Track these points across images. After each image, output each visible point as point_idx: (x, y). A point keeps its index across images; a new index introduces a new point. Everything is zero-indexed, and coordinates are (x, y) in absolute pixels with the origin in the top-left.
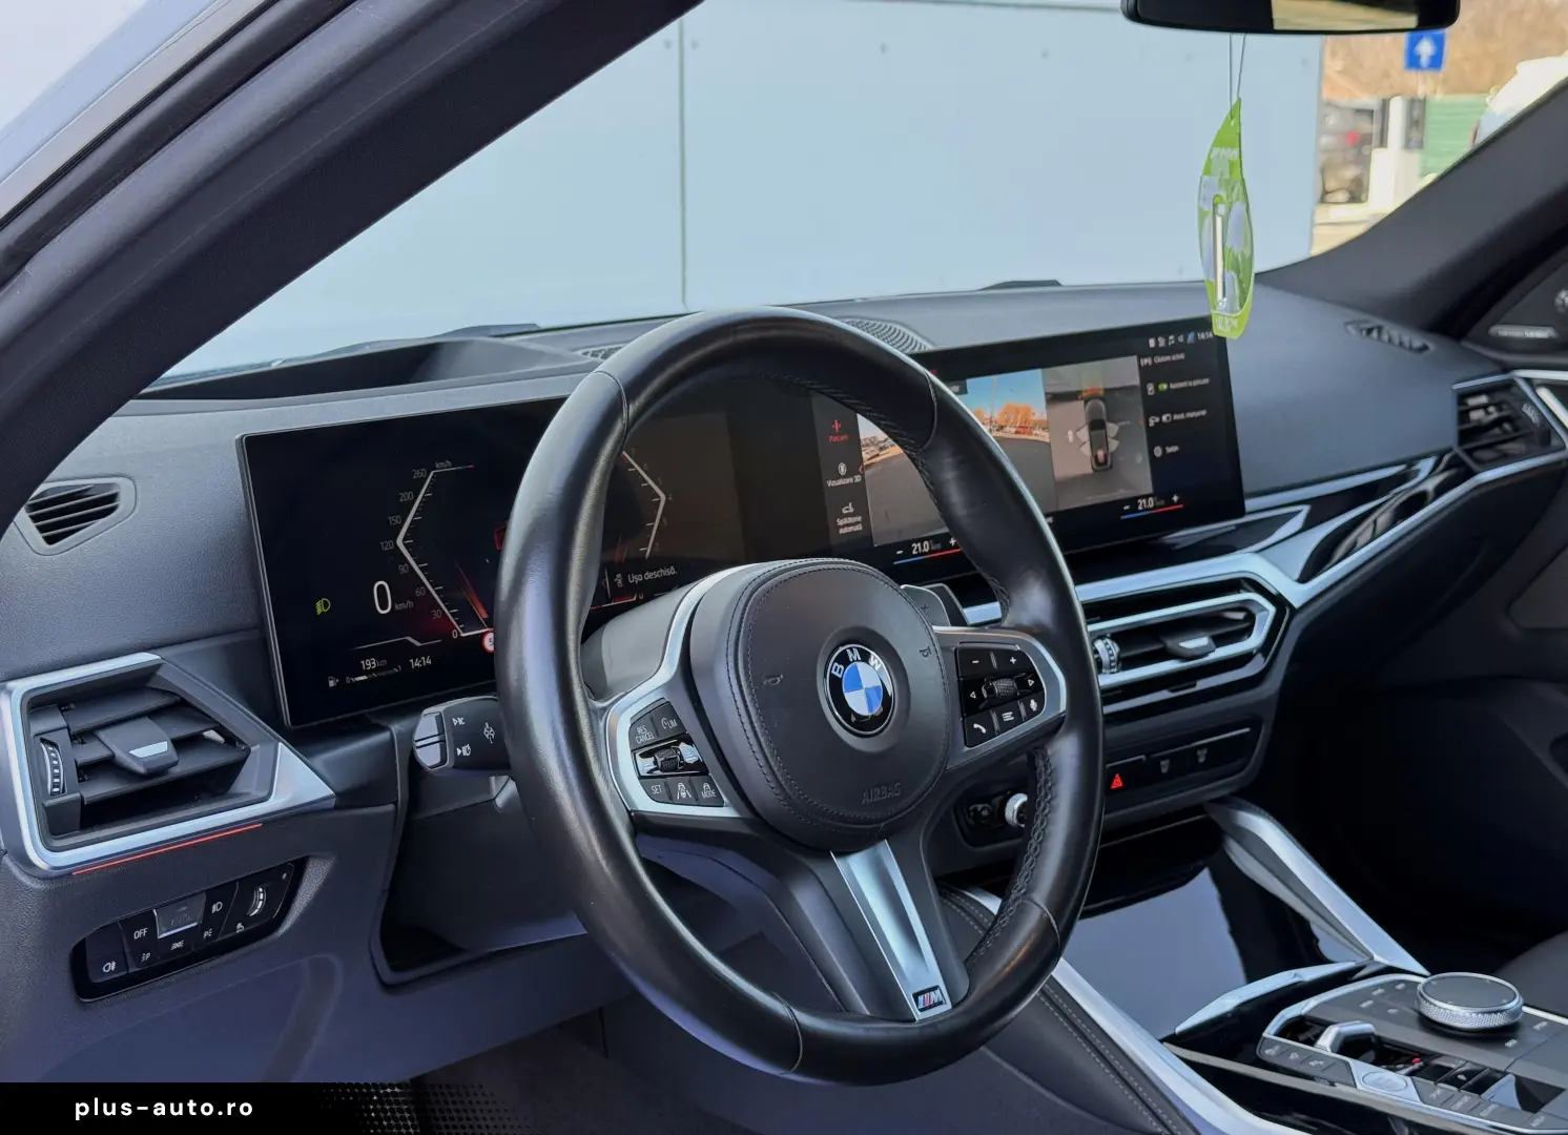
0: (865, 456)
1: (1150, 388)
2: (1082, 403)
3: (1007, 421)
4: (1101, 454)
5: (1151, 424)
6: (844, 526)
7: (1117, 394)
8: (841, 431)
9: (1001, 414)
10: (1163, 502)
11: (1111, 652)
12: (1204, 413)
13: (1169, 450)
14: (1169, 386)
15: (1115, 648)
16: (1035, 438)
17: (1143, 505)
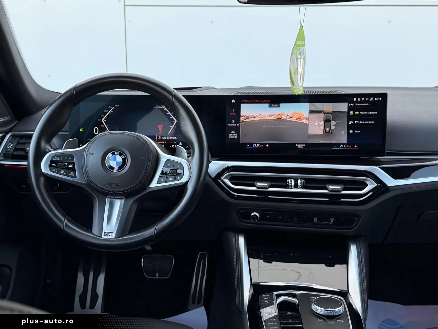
0: (241, 119)
1: (352, 113)
2: (323, 114)
3: (293, 116)
4: (328, 129)
5: (350, 123)
6: (231, 136)
7: (337, 113)
8: (235, 112)
9: (292, 114)
10: (350, 147)
11: (301, 183)
12: (373, 122)
13: (356, 132)
14: (359, 113)
15: (303, 182)
16: (303, 122)
17: (342, 146)
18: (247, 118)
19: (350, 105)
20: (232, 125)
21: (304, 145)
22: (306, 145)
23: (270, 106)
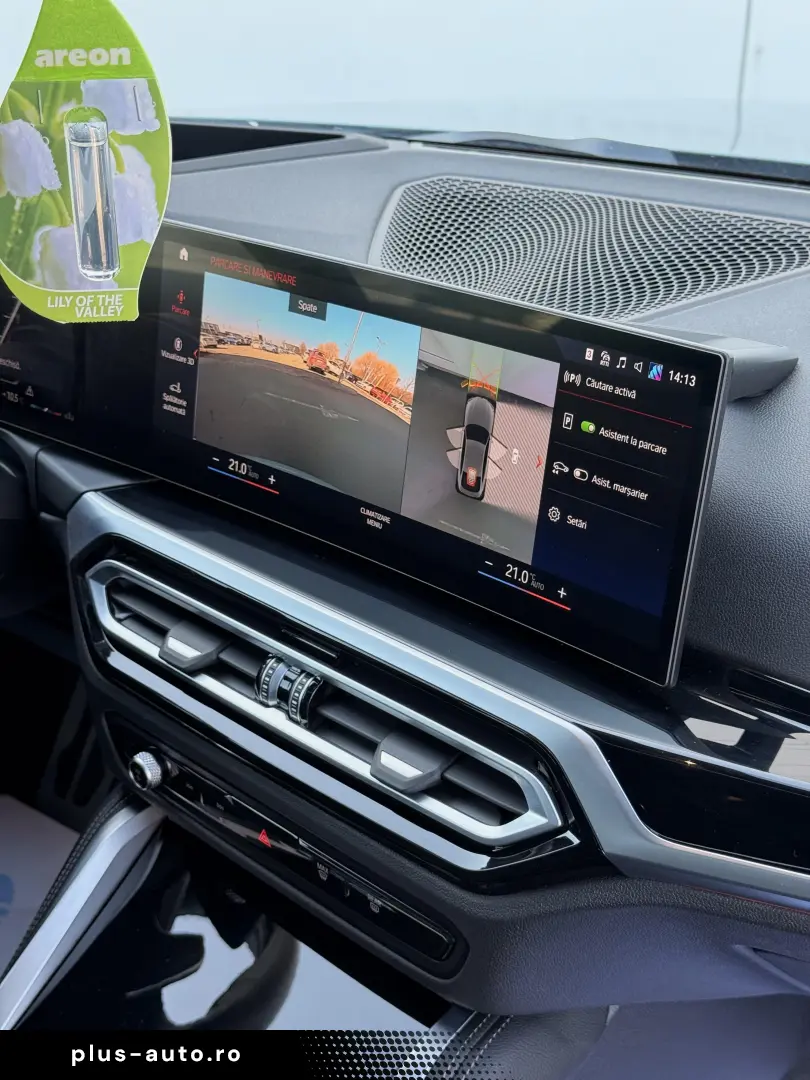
0: (203, 342)
1: (568, 420)
2: (466, 395)
3: (364, 373)
4: (473, 474)
5: (556, 469)
6: (168, 403)
8: (184, 305)
9: (359, 363)
10: (541, 587)
12: (643, 496)
13: (572, 521)
14: (597, 429)
15: (306, 695)
16: (393, 411)
17: (512, 573)
18: (220, 341)
20: (173, 357)
21: (387, 520)
22: (391, 522)
23: (293, 308)
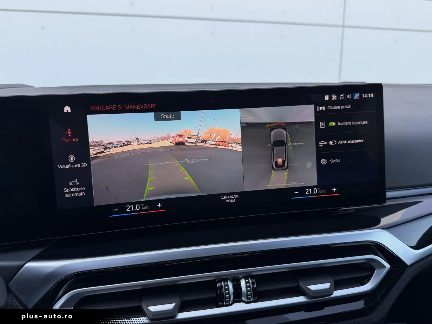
0: (92, 152)
1: (322, 124)
3: (210, 137)
4: (280, 160)
5: (321, 144)
6: (69, 193)
7: (296, 126)
8: (73, 136)
9: (206, 134)
10: (324, 191)
11: (248, 284)
12: (362, 141)
13: (332, 161)
14: (337, 124)
15: (253, 284)
16: (231, 148)
17: (309, 192)
18: (106, 149)
19: (318, 109)
20: (69, 166)
21: (237, 196)
22: (239, 196)
23: (157, 119)
